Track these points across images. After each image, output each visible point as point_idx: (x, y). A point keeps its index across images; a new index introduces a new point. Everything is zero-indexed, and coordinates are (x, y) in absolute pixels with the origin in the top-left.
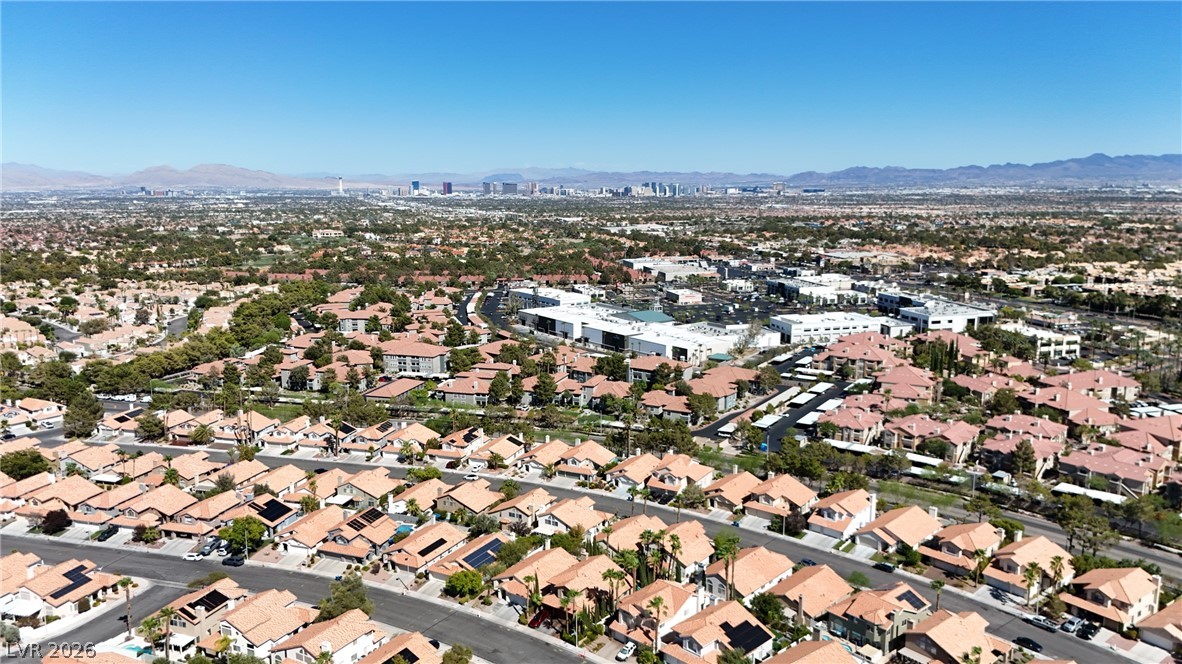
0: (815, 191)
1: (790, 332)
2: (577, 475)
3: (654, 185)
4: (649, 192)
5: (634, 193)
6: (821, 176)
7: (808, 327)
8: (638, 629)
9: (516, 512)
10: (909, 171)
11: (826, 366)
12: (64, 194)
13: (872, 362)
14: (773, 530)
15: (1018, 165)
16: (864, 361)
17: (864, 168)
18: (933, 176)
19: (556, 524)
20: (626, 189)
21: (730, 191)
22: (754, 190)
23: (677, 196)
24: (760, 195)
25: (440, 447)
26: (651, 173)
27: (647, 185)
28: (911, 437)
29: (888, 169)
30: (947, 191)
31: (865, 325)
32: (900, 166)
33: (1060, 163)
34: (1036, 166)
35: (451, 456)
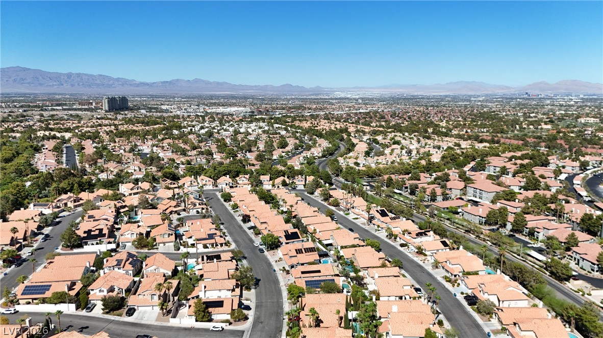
12: (487, 95)
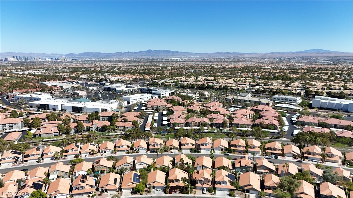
0: (76, 59)
1: (130, 101)
2: (124, 151)
3: (16, 57)
4: (15, 59)
5: (8, 60)
6: (76, 55)
7: (134, 99)
8: (204, 184)
9: (127, 164)
10: (102, 53)
11: (151, 109)
13: (164, 106)
14: (193, 152)
15: (131, 52)
16: (162, 106)
17: (89, 52)
18: (109, 55)
19: (143, 165)
20: (5, 58)
21: (47, 59)
22: (55, 59)
23: (27, 61)
24: (58, 60)
25: (68, 152)
26: (13, 53)
27: (14, 57)
28: (196, 123)
29: (96, 53)
30: (115, 59)
31: (147, 97)
32: (99, 52)
33: (141, 52)
34: (135, 53)
35: (74, 154)
